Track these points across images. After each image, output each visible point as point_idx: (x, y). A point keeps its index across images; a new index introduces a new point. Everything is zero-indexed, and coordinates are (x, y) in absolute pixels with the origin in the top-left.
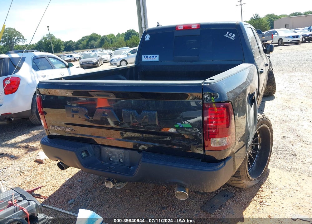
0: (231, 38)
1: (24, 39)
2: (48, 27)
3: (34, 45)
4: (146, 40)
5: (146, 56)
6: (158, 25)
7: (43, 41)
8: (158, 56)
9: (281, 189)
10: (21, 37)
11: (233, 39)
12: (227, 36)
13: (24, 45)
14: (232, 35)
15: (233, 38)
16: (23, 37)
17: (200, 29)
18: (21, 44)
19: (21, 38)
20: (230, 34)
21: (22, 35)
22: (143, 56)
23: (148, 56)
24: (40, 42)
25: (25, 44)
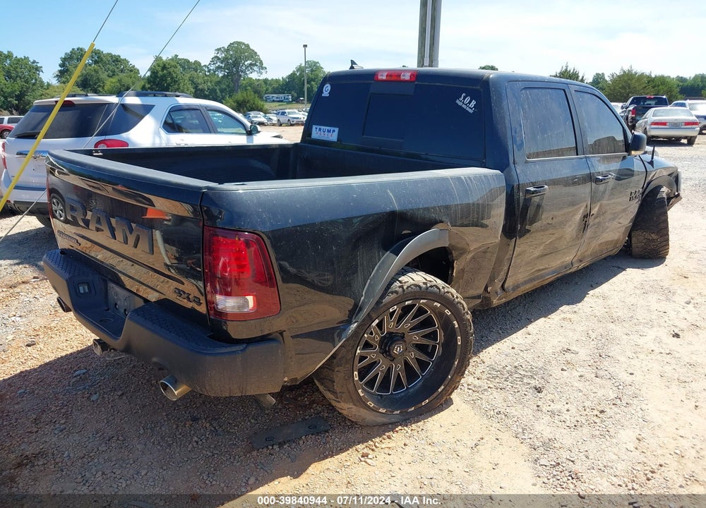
0: (468, 109)
1: (262, 67)
2: (305, 46)
3: (279, 80)
4: (323, 95)
5: (318, 127)
6: (352, 67)
7: (298, 74)
8: (337, 130)
9: (430, 444)
10: (257, 63)
11: (471, 111)
12: (460, 104)
13: (260, 78)
14: (470, 103)
15: (472, 109)
16: (261, 63)
17: (416, 83)
18: (254, 76)
19: (257, 65)
20: (468, 99)
21: (260, 59)
22: (314, 127)
23: (322, 127)
24: (292, 76)
25: (263, 77)
